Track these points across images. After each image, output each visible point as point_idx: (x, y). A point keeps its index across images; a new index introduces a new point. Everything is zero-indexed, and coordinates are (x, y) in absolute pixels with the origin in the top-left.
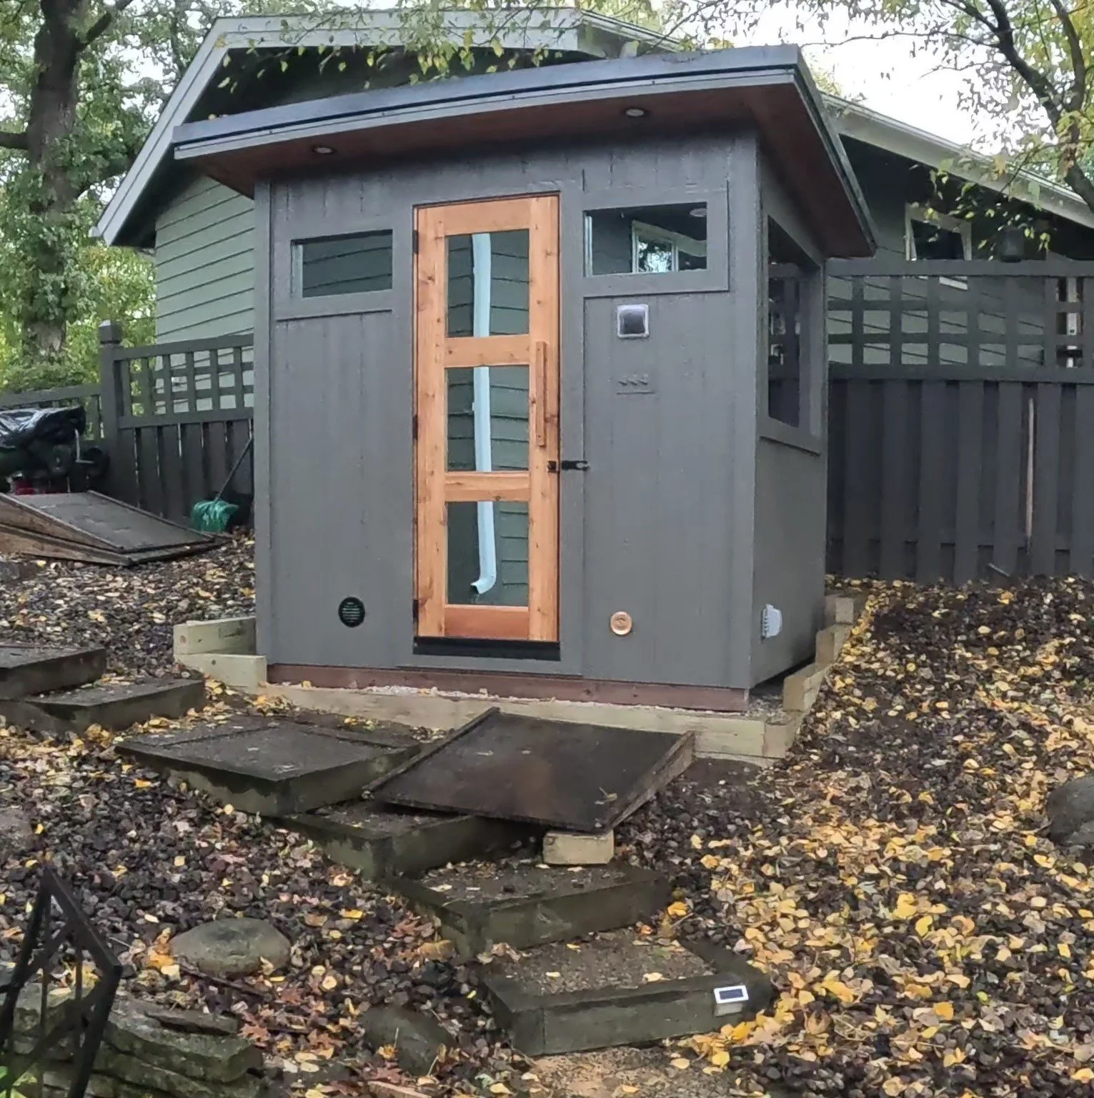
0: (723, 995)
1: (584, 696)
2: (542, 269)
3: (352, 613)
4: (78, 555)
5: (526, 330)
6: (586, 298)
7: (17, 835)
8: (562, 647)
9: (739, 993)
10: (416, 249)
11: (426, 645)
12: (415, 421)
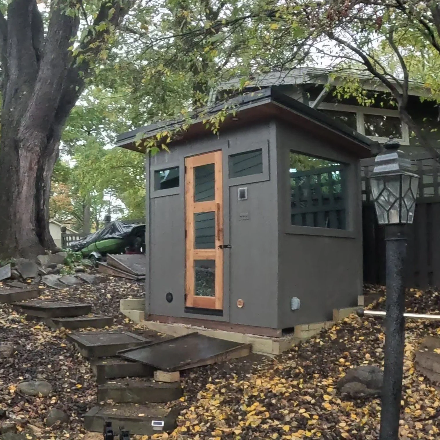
0: (155, 423)
1: (231, 329)
2: (218, 176)
3: (170, 298)
4: (124, 276)
5: (214, 199)
6: (230, 187)
7: (6, 353)
8: (224, 312)
9: (161, 424)
10: (186, 172)
11: (188, 310)
12: (186, 231)
